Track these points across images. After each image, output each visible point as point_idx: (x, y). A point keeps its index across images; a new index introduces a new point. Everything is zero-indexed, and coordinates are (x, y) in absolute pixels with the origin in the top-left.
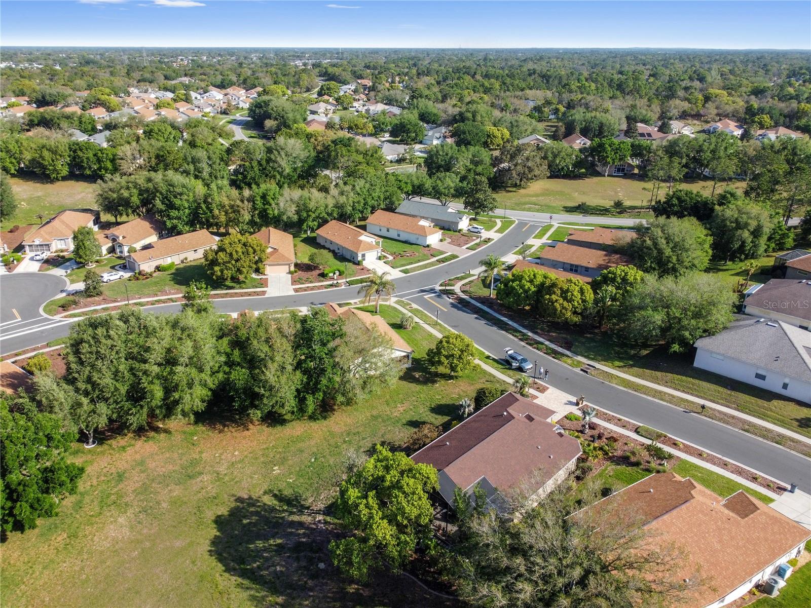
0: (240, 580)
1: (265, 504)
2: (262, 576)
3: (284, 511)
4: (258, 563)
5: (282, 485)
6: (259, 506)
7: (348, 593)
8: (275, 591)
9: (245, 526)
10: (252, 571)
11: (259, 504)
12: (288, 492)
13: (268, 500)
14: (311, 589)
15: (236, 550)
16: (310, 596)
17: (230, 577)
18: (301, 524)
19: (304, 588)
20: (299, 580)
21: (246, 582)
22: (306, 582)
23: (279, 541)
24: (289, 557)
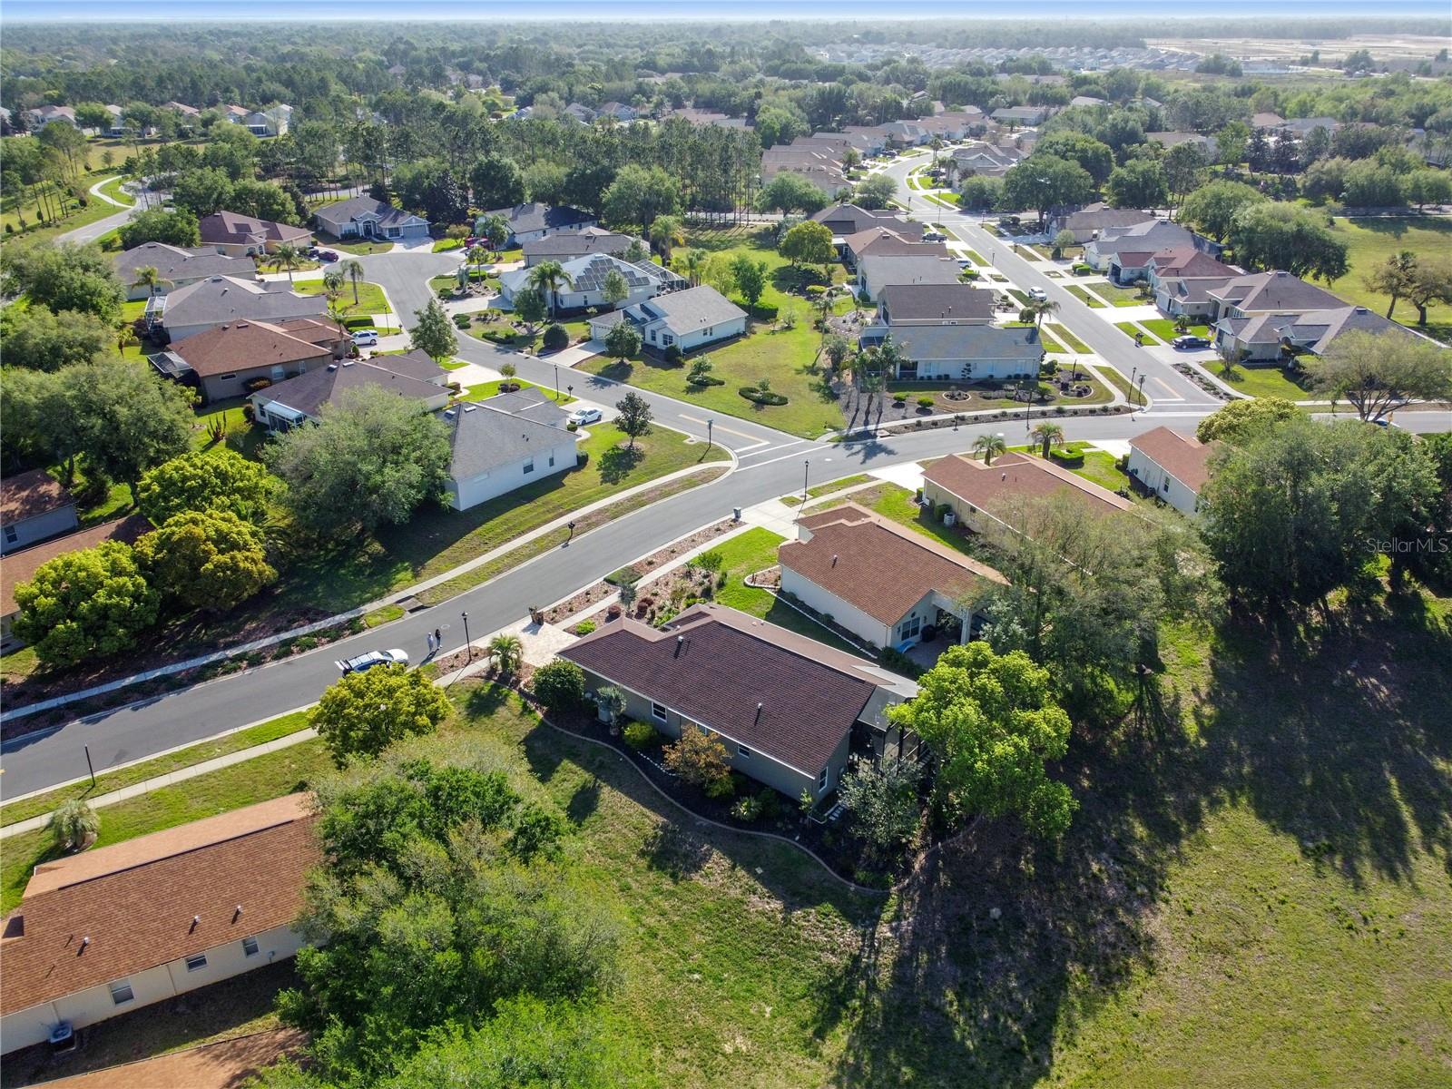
0: (1057, 1044)
1: (849, 1048)
2: (1036, 1009)
3: (866, 1003)
4: (1010, 1022)
5: (784, 1026)
6: (856, 1057)
7: (1036, 873)
8: (1062, 981)
9: (921, 1073)
10: (1030, 1028)
11: (851, 1060)
12: (807, 1011)
13: (838, 1042)
14: (1043, 925)
15: (989, 1071)
16: (1055, 925)
17: (1056, 1061)
18: (901, 963)
19: (1043, 936)
20: (1029, 945)
21: (1059, 1032)
22: (1031, 935)
23: (950, 995)
24: (984, 972)
